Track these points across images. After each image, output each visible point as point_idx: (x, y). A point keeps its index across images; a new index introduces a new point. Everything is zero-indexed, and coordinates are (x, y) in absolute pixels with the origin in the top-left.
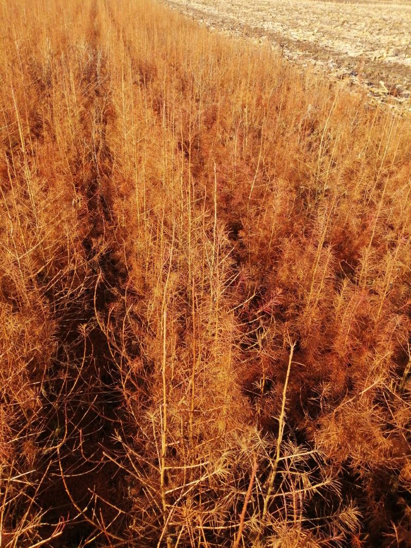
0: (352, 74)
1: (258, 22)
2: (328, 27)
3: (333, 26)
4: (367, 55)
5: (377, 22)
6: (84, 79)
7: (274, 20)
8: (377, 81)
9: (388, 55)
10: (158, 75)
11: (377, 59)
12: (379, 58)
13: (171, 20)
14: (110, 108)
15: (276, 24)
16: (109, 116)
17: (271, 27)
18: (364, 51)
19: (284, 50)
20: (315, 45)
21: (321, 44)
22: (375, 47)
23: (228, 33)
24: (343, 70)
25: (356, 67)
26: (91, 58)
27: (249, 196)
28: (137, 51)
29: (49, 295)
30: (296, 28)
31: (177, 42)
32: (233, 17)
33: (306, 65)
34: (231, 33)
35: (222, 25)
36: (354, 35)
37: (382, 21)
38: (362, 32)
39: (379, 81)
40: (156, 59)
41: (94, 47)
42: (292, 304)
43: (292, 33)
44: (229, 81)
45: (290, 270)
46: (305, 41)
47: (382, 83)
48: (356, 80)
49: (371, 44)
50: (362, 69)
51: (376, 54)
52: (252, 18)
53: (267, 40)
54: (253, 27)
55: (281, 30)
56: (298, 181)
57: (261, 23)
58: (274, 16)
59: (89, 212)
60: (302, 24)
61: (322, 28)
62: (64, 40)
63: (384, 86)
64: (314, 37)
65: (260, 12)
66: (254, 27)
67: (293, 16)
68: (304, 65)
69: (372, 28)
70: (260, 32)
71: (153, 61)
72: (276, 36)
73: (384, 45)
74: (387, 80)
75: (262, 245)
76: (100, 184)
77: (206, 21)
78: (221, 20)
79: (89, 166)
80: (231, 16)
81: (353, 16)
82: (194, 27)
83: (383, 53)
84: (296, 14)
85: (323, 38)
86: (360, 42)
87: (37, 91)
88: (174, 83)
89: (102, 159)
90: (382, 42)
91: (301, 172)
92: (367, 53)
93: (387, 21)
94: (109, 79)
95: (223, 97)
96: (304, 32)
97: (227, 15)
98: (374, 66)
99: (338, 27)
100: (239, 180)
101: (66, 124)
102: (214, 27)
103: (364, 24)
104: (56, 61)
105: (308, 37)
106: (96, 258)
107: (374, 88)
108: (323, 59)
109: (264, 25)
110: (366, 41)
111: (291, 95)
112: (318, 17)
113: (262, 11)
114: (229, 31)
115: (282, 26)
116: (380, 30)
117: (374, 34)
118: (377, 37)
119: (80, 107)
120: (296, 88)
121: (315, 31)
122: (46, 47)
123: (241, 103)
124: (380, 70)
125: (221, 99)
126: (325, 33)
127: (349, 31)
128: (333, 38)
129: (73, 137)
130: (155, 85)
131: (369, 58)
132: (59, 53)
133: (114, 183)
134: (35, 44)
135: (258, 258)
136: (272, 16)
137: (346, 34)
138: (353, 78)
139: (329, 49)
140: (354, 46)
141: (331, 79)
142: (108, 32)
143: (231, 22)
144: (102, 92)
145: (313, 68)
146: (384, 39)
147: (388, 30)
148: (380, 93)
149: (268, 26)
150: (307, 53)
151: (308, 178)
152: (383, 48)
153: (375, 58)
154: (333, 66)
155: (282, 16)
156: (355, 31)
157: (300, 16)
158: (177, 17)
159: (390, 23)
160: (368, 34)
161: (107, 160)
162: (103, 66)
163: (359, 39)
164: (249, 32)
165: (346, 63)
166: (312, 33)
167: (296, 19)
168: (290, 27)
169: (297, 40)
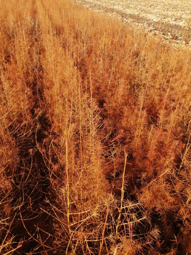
0: (155, 29)
1: (111, 5)
2: (144, 7)
3: (146, 7)
4: (162, 21)
5: (166, 5)
6: (30, 34)
7: (119, 4)
8: (167, 33)
9: (172, 21)
10: (65, 31)
11: (167, 23)
12: (168, 22)
13: (71, 5)
14: (42, 47)
15: (120, 6)
16: (42, 51)
17: (118, 8)
18: (161, 19)
19: (124, 19)
20: (138, 16)
21: (141, 16)
22: (166, 17)
23: (97, 11)
24: (151, 28)
25: (157, 26)
26: (33, 24)
27: (108, 87)
28: (55, 20)
29: (15, 136)
30: (129, 8)
31: (73, 16)
32: (100, 3)
33: (134, 26)
34: (99, 11)
35: (94, 7)
36: (156, 11)
37: (169, 5)
38: (160, 10)
39: (168, 33)
40: (63, 23)
41: (34, 18)
42: (129, 137)
43: (127, 11)
44: (98, 33)
45: (127, 121)
46: (133, 14)
47: (169, 34)
48: (157, 32)
49: (164, 15)
50: (160, 27)
51: (166, 20)
52: (109, 4)
53: (115, 14)
54: (109, 8)
55: (122, 9)
56: (131, 80)
57: (113, 6)
58: (119, 2)
59: (33, 96)
60: (132, 6)
61: (141, 8)
62: (20, 15)
63: (170, 35)
64: (137, 13)
67: (128, 3)
68: (133, 26)
69: (164, 8)
70: (112, 10)
71: (62, 24)
72: (120, 12)
73: (170, 16)
74: (171, 32)
75: (115, 110)
76: (38, 83)
77: (87, 5)
78: (94, 5)
79: (33, 75)
81: (155, 2)
82: (81, 8)
83: (169, 20)
85: (142, 13)
86: (159, 15)
87: (8, 40)
88: (72, 35)
89: (39, 71)
90: (169, 14)
91: (132, 76)
92: (162, 20)
93: (171, 5)
94: (42, 33)
95: (95, 41)
96: (133, 10)
97: (97, 2)
98: (165, 26)
99: (149, 8)
100: (103, 80)
101: (21, 55)
102: (91, 8)
103: (160, 6)
104: (16, 25)
105: (135, 12)
106: (36, 118)
107: (166, 36)
108: (142, 23)
109: (114, 7)
110: (161, 14)
111: (127, 40)
112: (139, 3)
114: (98, 10)
115: (123, 7)
116: (168, 9)
117: (165, 11)
118: (167, 12)
119: (28, 47)
120: (129, 36)
121: (138, 10)
122: (11, 18)
123: (103, 43)
124: (168, 28)
125: (94, 42)
126: (142, 10)
127: (154, 9)
128: (147, 13)
129: (25, 61)
130: (63, 36)
131: (163, 22)
132: (17, 21)
133: (45, 82)
134: (6, 18)
135: (113, 116)
137: (152, 11)
138: (156, 31)
139: (145, 18)
140: (156, 16)
141: (146, 32)
142: (41, 11)
143: (99, 6)
144: (38, 39)
145: (138, 27)
146: (170, 13)
147: (172, 9)
148: (168, 38)
149: (116, 7)
150: (134, 20)
151: (135, 78)
152: (169, 18)
153: (166, 22)
154: (147, 26)
155: (123, 3)
156: (156, 9)
157: (131, 2)
158: (73, 4)
159: (173, 6)
160: (162, 11)
161: (41, 72)
162: (39, 27)
163: (158, 13)
164: (107, 10)
165: (153, 24)
166: (137, 10)
167: (129, 4)
168: (126, 8)
169: (129, 14)
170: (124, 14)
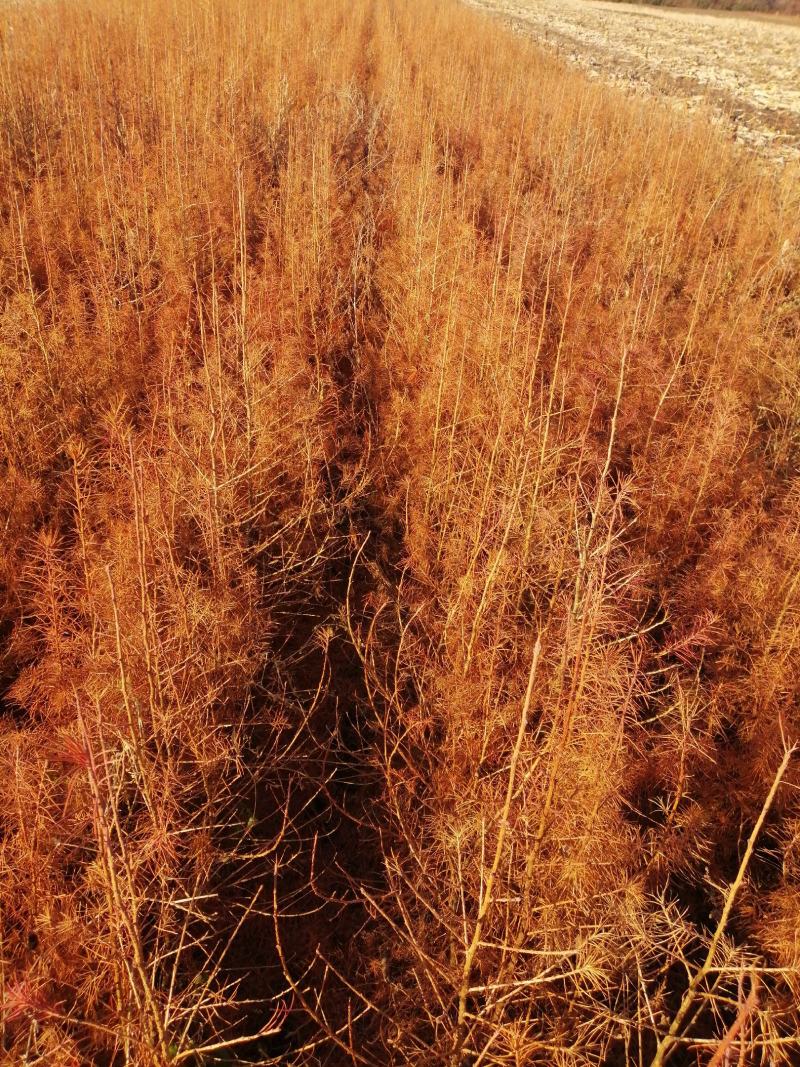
1: (686, 66)
6: (343, 157)
7: (720, 63)
10: (484, 158)
13: (515, 54)
14: (389, 217)
15: (724, 71)
16: (386, 232)
17: (713, 79)
19: (740, 127)
23: (623, 85)
26: (359, 117)
27: (653, 414)
30: (765, 82)
32: (637, 54)
33: (781, 160)
34: (631, 85)
35: (612, 68)
40: (483, 127)
42: (732, 647)
43: (756, 93)
44: (622, 178)
45: (732, 576)
46: (782, 109)
52: (675, 58)
53: (703, 103)
54: (675, 76)
55: (733, 86)
56: (755, 394)
57: (693, 69)
58: (721, 54)
59: (341, 413)
60: (780, 74)
65: (692, 47)
66: (679, 75)
67: (762, 58)
68: (776, 160)
70: (688, 86)
71: (477, 130)
72: (723, 96)
76: (358, 360)
77: (583, 59)
78: (611, 57)
79: (341, 323)
80: (633, 51)
82: (558, 70)
84: (768, 53)
87: (256, 172)
91: (760, 377)
96: (781, 91)
97: (624, 49)
102: (596, 70)
105: (789, 102)
106: (347, 502)
109: (698, 73)
111: (749, 216)
113: (697, 44)
114: (626, 82)
115: (736, 76)
119: (334, 210)
120: (759, 205)
125: (604, 214)
135: (661, 542)
136: (716, 56)
143: (632, 64)
144: (373, 183)
149: (704, 75)
150: (785, 136)
155: (738, 57)
157: (776, 58)
158: (526, 47)
162: (380, 134)
164: (668, 84)
167: (768, 64)
168: (753, 79)
169: (764, 107)
170: (740, 106)
